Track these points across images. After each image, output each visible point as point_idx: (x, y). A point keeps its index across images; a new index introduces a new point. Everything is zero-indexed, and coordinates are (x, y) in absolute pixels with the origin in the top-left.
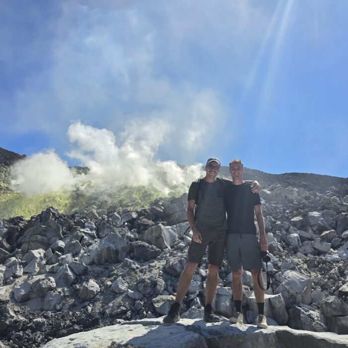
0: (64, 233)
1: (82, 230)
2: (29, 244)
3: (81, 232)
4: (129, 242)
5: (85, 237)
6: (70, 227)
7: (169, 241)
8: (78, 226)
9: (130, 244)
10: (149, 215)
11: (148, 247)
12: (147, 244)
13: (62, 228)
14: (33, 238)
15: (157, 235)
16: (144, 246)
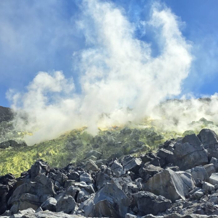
0: (56, 190)
1: (77, 184)
2: (19, 204)
3: (75, 186)
4: (131, 194)
5: (81, 192)
6: (63, 181)
7: (182, 190)
8: (73, 179)
9: (133, 196)
10: (156, 159)
11: (154, 198)
12: (152, 195)
13: (54, 184)
14: (23, 197)
15: (165, 183)
16: (148, 197)
